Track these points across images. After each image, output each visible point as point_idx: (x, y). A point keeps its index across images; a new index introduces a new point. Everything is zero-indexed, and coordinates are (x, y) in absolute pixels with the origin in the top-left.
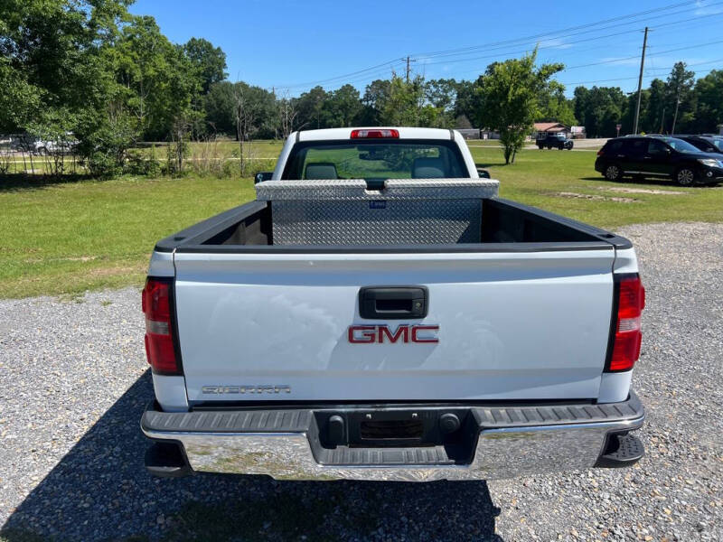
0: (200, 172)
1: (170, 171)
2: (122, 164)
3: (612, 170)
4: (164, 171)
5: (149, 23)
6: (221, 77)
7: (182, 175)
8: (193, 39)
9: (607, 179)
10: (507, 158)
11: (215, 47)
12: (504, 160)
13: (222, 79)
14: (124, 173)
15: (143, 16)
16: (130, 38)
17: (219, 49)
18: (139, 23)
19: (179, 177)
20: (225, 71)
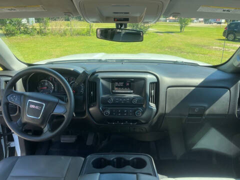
0: (53, 33)
1: (40, 32)
2: (20, 29)
3: (231, 36)
4: (38, 33)
7: (45, 34)
9: (228, 40)
10: (181, 29)
12: (180, 30)
14: (21, 33)
19: (44, 35)
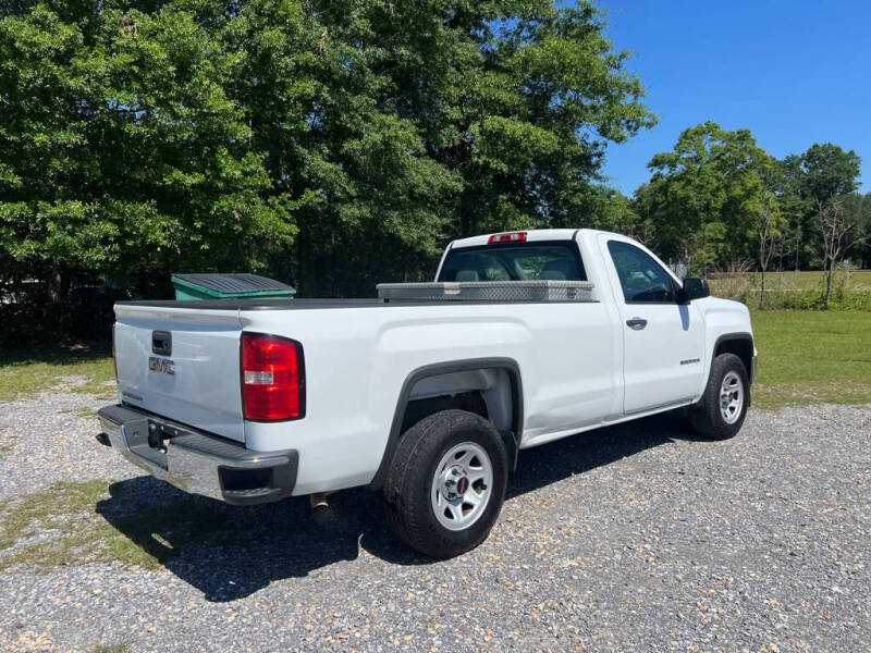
5: (743, 136)
6: (849, 188)
8: (816, 146)
11: (846, 151)
13: (851, 190)
15: (735, 130)
16: (718, 158)
17: (851, 153)
18: (731, 139)
20: (857, 179)
